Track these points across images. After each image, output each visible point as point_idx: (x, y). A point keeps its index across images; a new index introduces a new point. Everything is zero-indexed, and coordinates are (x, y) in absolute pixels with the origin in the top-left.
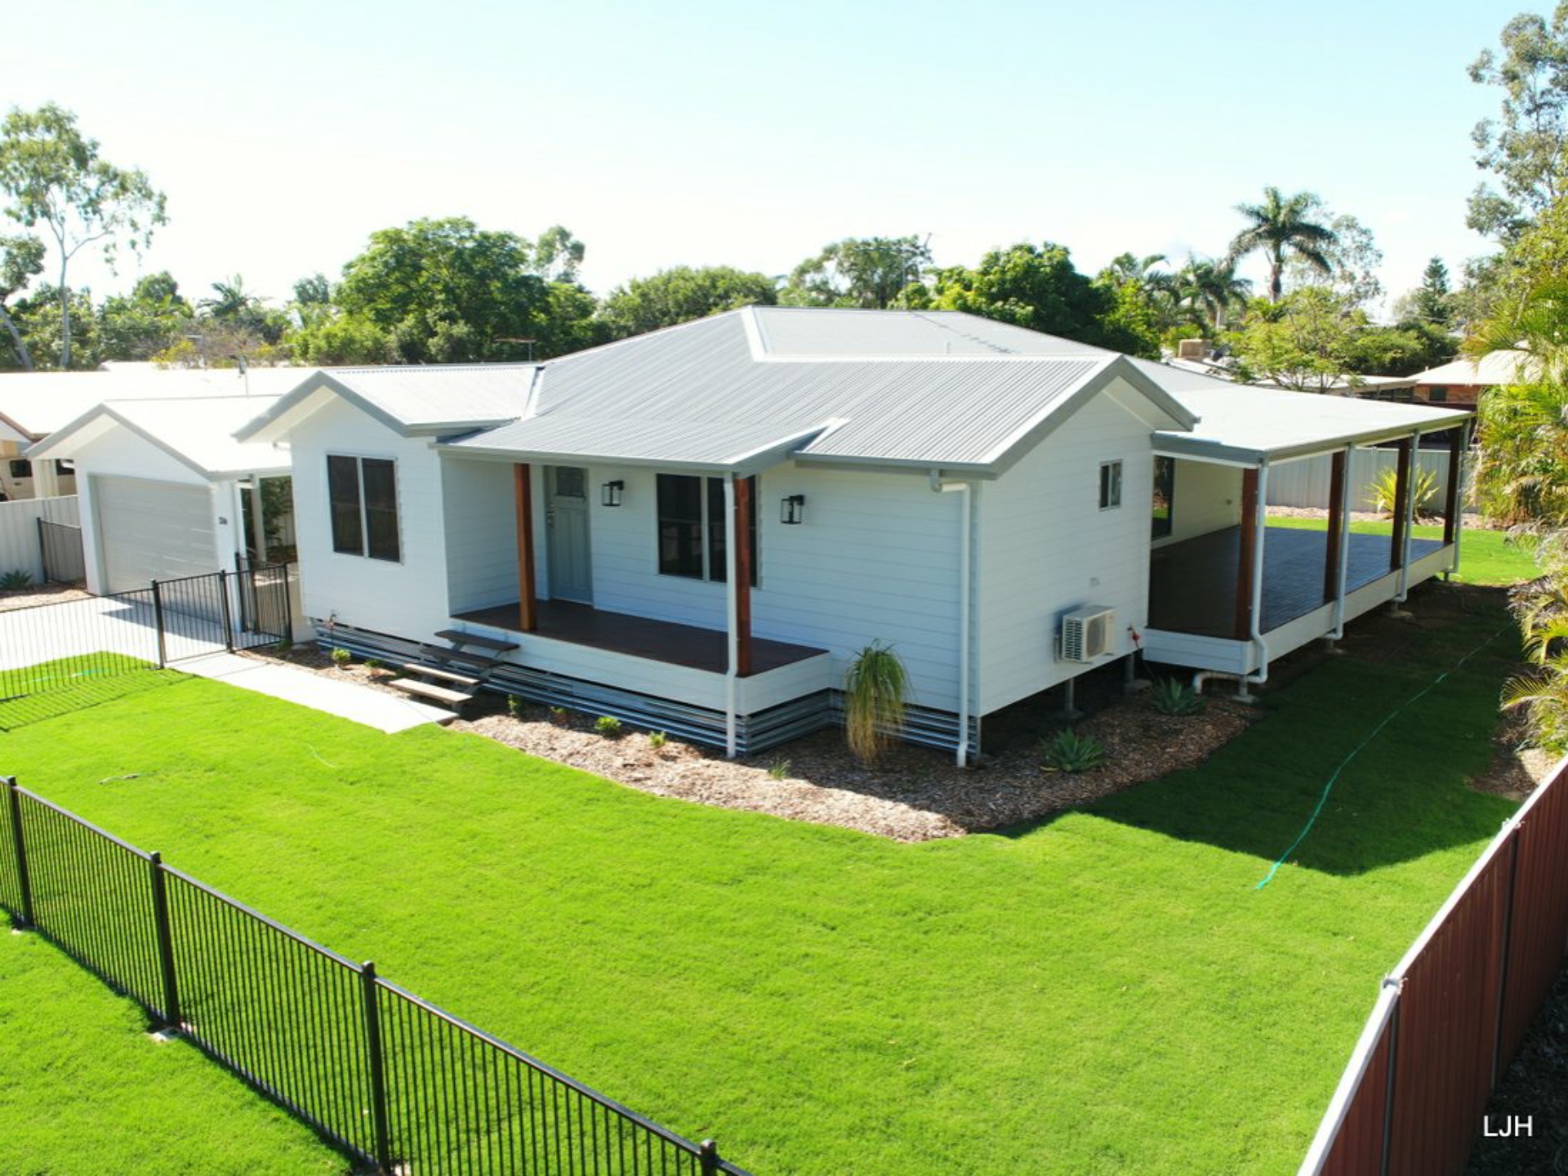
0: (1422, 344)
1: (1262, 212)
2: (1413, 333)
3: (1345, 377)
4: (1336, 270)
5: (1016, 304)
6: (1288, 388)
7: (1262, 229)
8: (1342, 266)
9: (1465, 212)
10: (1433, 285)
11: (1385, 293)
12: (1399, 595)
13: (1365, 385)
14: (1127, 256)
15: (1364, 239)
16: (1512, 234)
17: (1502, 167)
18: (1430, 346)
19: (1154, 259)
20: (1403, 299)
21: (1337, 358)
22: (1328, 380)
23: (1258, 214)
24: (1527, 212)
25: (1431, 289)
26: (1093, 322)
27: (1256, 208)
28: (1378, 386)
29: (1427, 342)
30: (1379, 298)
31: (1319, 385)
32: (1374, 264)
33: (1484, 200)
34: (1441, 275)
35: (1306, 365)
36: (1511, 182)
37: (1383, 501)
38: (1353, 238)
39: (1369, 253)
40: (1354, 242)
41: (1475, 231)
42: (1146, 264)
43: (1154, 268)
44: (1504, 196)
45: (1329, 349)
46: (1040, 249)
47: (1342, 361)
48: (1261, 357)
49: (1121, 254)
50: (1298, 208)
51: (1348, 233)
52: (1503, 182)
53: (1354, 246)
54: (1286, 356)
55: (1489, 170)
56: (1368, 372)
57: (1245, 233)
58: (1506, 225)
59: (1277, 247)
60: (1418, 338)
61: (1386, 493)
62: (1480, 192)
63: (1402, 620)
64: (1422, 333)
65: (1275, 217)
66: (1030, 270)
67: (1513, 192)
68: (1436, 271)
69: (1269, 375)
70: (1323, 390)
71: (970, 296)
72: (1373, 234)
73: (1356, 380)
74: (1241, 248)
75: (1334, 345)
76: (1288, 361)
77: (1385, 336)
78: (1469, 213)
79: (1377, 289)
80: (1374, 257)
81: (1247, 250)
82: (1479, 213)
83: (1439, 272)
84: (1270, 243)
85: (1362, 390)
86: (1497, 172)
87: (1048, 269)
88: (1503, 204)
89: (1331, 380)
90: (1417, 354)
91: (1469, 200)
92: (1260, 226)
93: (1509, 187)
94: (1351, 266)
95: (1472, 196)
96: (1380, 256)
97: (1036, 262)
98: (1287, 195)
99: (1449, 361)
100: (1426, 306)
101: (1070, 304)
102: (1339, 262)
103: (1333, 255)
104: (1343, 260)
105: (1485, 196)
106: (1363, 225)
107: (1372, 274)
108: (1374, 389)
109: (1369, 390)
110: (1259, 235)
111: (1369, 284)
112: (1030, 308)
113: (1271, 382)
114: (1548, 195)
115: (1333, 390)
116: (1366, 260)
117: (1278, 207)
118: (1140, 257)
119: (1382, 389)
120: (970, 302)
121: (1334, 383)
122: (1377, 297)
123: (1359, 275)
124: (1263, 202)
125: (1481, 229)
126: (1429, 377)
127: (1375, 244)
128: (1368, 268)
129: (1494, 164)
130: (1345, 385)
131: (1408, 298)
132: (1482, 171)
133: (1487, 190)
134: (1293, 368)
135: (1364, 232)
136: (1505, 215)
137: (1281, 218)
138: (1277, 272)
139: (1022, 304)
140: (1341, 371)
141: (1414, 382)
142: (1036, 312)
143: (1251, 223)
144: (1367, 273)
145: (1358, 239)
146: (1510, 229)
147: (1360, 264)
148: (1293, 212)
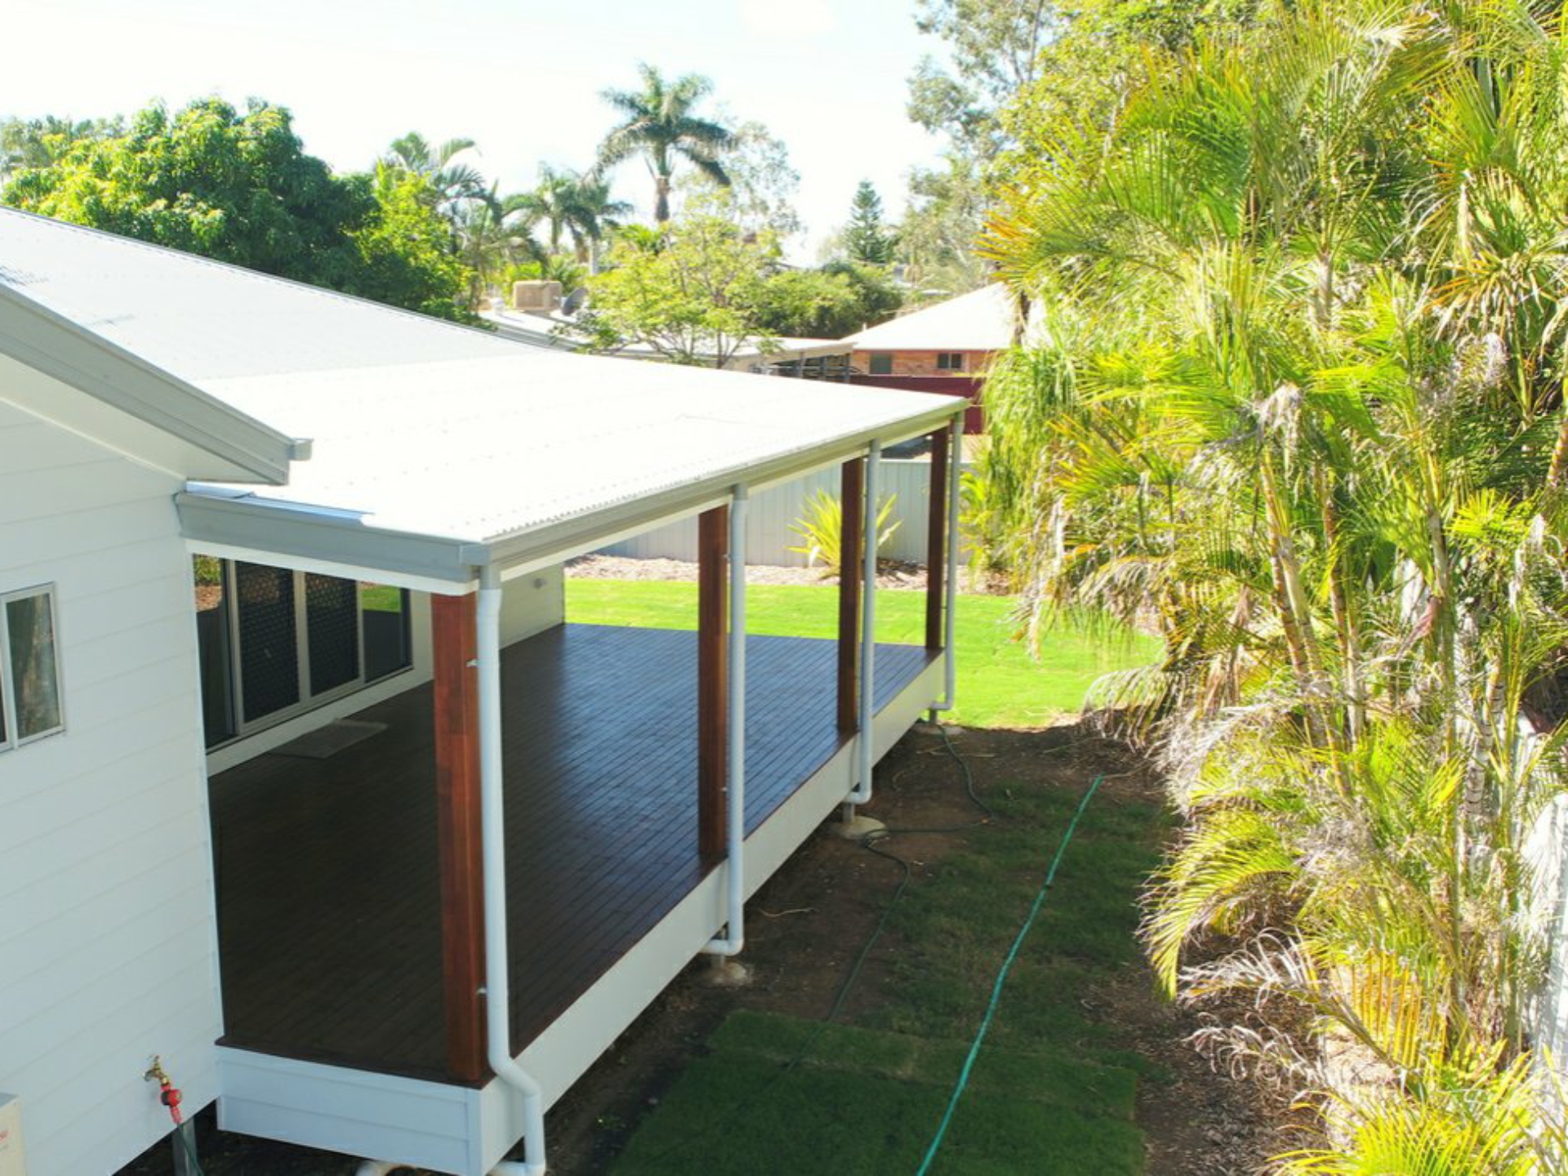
0: (857, 293)
1: (638, 99)
2: (843, 278)
3: (755, 339)
4: (744, 198)
5: (194, 203)
6: (669, 357)
7: (639, 125)
8: (752, 191)
9: (905, 98)
10: (863, 218)
11: (806, 229)
12: (857, 789)
13: (782, 351)
14: (414, 138)
15: (777, 154)
16: (967, 132)
17: (951, 30)
18: (866, 297)
19: (457, 146)
20: (828, 241)
21: (740, 307)
22: (729, 343)
23: (632, 104)
24: (984, 101)
25: (862, 224)
26: (341, 241)
27: (629, 93)
28: (802, 352)
29: (863, 291)
30: (798, 236)
31: (715, 352)
32: (790, 188)
33: (929, 81)
34: (873, 205)
35: (694, 319)
36: (963, 57)
37: (818, 547)
38: (763, 152)
39: (783, 173)
40: (764, 158)
41: (919, 125)
42: (447, 154)
43: (457, 160)
44: (955, 76)
45: (727, 294)
46: (242, 112)
47: (747, 313)
48: (628, 308)
49: (403, 135)
50: (683, 96)
51: (756, 146)
52: (953, 56)
53: (764, 164)
54: (663, 305)
55: (934, 37)
56: (788, 332)
57: (616, 130)
58: (958, 118)
59: (660, 153)
60: (850, 285)
61: (821, 535)
62: (923, 70)
63: (864, 842)
64: (855, 279)
65: (657, 107)
66: (219, 145)
67: (967, 69)
68: (867, 199)
69: (643, 335)
70: (721, 361)
71: (108, 189)
72: (788, 148)
73: (769, 344)
74: (612, 155)
75: (734, 287)
76: (666, 311)
77: (809, 281)
78: (910, 100)
79: (796, 223)
80: (790, 180)
81: (620, 156)
82: (924, 100)
83: (870, 199)
84: (651, 145)
85: (779, 360)
86: (945, 38)
87: (252, 145)
88: (954, 88)
89: (733, 342)
90: (850, 307)
91: (910, 81)
92: (635, 120)
93: (960, 64)
94: (761, 192)
95: (914, 75)
96: (798, 178)
97: (231, 132)
98: (670, 79)
99: (891, 317)
100: (857, 245)
101: (294, 209)
102: (747, 184)
103: (740, 175)
104: (753, 182)
105: (930, 75)
106: (775, 137)
107: (788, 203)
108: (797, 358)
109: (789, 359)
110: (634, 135)
111: (785, 216)
112: (217, 214)
113: (645, 347)
114: (1011, 77)
115: (737, 359)
116: (780, 184)
117: (658, 93)
118: (435, 143)
119: (807, 356)
120: (107, 200)
121: (737, 346)
122: (796, 233)
123: (773, 205)
124: (640, 88)
125: (927, 124)
126: (868, 339)
127: (790, 162)
128: (784, 195)
129: (940, 26)
130: (753, 351)
131: (834, 239)
132: (926, 36)
133: (934, 67)
134: (677, 323)
135: (777, 145)
136: (957, 103)
137: (664, 110)
138: (663, 190)
139: (202, 205)
140: (749, 330)
141: (849, 346)
142: (229, 219)
143: (624, 116)
144: (782, 202)
145: (769, 154)
146: (966, 124)
147: (774, 188)
148: (680, 102)
